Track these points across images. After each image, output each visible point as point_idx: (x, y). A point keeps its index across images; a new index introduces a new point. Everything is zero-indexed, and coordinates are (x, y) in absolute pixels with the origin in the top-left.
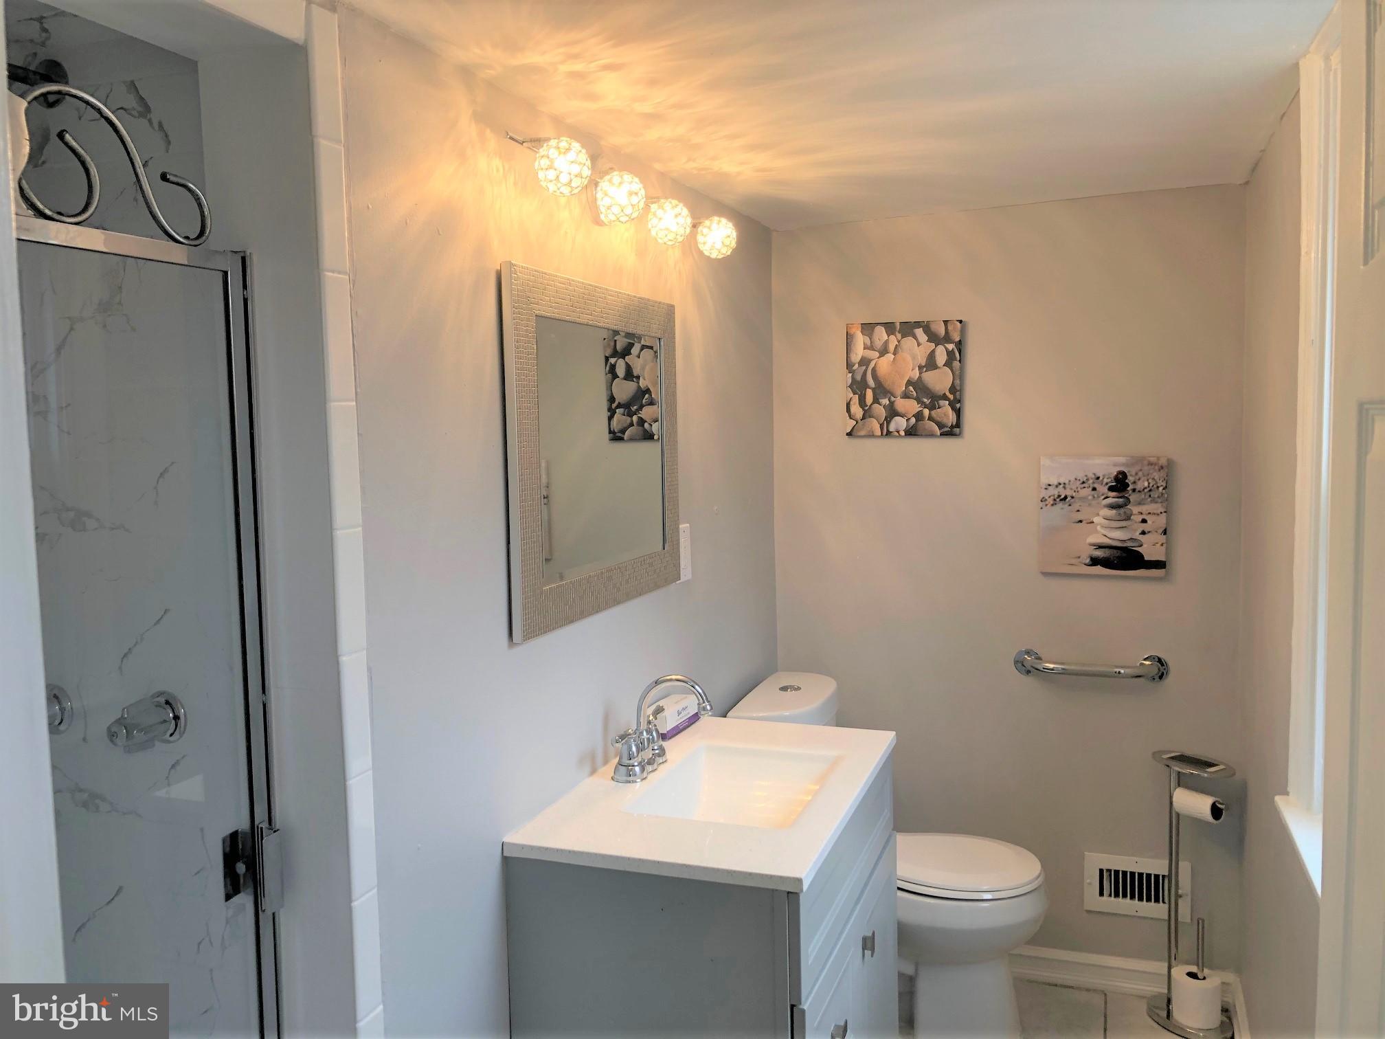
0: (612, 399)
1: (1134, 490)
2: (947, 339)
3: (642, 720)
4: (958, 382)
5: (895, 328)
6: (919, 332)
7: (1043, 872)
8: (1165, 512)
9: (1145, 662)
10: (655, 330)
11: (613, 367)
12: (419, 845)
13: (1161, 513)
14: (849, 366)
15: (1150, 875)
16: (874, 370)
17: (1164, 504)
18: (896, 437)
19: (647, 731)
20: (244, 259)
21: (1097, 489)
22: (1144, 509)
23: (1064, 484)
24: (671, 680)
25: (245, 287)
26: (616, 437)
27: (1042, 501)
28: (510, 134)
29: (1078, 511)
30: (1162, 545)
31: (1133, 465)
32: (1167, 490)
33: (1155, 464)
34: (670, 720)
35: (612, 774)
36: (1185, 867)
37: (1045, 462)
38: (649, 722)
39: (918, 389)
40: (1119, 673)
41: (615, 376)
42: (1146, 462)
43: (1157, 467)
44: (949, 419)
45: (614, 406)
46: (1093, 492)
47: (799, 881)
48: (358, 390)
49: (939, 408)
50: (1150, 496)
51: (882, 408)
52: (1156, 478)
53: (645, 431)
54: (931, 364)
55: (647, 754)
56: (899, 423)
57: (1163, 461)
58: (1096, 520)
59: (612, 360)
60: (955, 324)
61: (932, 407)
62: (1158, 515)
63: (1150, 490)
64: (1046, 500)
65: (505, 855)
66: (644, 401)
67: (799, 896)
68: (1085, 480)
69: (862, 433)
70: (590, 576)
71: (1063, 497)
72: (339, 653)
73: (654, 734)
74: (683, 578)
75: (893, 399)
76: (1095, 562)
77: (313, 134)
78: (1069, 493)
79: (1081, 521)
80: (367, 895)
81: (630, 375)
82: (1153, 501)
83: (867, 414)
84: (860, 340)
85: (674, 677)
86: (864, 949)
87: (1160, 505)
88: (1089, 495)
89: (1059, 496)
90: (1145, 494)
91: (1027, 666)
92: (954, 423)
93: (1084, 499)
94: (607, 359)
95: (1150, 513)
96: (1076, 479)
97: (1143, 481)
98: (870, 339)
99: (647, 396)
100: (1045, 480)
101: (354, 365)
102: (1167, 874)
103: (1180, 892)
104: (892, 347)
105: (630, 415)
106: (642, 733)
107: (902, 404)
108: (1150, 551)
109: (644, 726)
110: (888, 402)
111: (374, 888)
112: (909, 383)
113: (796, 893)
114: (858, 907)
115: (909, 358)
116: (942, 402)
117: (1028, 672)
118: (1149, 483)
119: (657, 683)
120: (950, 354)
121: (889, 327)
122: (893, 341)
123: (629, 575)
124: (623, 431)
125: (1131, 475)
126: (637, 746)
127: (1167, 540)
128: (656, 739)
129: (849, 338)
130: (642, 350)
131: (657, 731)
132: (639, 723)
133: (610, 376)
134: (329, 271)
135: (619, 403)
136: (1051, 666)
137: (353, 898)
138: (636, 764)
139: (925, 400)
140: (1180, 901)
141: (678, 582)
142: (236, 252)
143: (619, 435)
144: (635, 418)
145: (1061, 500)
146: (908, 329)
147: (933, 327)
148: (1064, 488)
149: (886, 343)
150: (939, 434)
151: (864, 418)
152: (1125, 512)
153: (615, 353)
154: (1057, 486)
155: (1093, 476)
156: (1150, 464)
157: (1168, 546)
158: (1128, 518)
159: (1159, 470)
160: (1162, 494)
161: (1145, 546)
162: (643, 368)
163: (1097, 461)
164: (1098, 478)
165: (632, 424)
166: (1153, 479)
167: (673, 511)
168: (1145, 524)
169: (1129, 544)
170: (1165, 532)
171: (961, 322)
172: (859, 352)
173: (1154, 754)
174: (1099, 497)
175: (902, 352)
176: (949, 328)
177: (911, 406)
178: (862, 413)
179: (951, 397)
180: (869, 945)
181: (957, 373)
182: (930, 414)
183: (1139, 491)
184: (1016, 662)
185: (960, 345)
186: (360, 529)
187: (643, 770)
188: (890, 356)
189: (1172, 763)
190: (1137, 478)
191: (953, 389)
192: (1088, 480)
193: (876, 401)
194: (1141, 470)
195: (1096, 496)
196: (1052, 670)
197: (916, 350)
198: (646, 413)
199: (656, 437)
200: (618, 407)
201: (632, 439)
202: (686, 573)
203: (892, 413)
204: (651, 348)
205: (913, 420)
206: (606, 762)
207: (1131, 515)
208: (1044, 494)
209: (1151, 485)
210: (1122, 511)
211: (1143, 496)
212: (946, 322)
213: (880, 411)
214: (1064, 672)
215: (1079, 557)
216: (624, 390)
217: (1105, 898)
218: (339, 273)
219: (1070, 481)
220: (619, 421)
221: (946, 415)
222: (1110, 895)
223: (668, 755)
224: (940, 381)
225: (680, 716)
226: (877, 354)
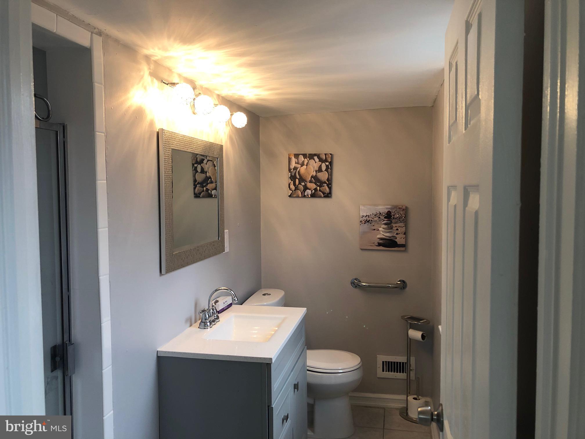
0: (195, 181)
1: (394, 218)
2: (326, 161)
3: (210, 305)
4: (330, 177)
5: (307, 155)
6: (316, 158)
7: (361, 363)
8: (405, 226)
9: (398, 282)
10: (216, 155)
11: (196, 168)
12: (127, 350)
13: (403, 226)
14: (290, 170)
15: (401, 362)
16: (299, 172)
17: (405, 223)
18: (307, 197)
19: (212, 309)
20: (64, 127)
21: (381, 218)
22: (397, 225)
23: (369, 216)
24: (222, 289)
25: (64, 137)
26: (197, 196)
27: (360, 222)
28: (163, 81)
29: (374, 226)
30: (404, 238)
31: (393, 209)
32: (405, 218)
33: (401, 208)
34: (220, 306)
35: (199, 326)
36: (413, 360)
37: (362, 207)
38: (213, 306)
39: (316, 179)
40: (389, 286)
41: (197, 172)
42: (398, 208)
43: (402, 210)
44: (326, 191)
45: (196, 183)
46: (379, 219)
47: (271, 359)
48: (107, 177)
49: (323, 187)
50: (399, 220)
51: (302, 186)
52: (401, 213)
53: (209, 193)
54: (320, 170)
55: (212, 318)
56: (309, 192)
57: (404, 207)
58: (380, 229)
59: (196, 165)
60: (329, 155)
61: (320, 186)
62: (402, 227)
63: (399, 218)
64: (362, 222)
65: (158, 355)
66: (209, 182)
67: (271, 365)
68: (376, 214)
69: (295, 196)
70: (191, 249)
71: (368, 220)
72: (99, 275)
73: (215, 311)
74: (226, 251)
75: (306, 183)
76: (379, 245)
77: (93, 81)
78: (370, 219)
79: (375, 230)
80: (108, 368)
81: (203, 171)
82: (401, 222)
83: (297, 188)
84: (294, 160)
85: (223, 288)
86: (294, 389)
87: (403, 223)
88: (377, 220)
89: (367, 220)
90: (398, 220)
91: (356, 284)
92: (329, 193)
93: (376, 221)
94: (193, 165)
95: (399, 227)
96: (373, 214)
97: (397, 215)
98: (298, 160)
99: (210, 180)
100: (361, 214)
101: (106, 167)
102: (406, 362)
103: (411, 368)
104: (305, 163)
105: (203, 187)
106: (210, 310)
107: (309, 185)
108: (400, 240)
109: (211, 307)
110: (304, 184)
111: (111, 365)
112: (312, 177)
113: (270, 364)
114: (292, 373)
115: (312, 168)
116: (324, 185)
117: (356, 287)
118: (399, 216)
119: (216, 290)
120: (327, 166)
121: (305, 156)
122: (306, 161)
123: (205, 249)
124: (200, 194)
125: (393, 212)
126: (208, 315)
127: (406, 236)
128: (215, 312)
129: (290, 160)
130: (207, 162)
131: (216, 309)
132: (209, 306)
133: (194, 171)
134: (98, 132)
135: (198, 182)
136: (364, 284)
137: (103, 369)
138: (208, 322)
139: (318, 184)
140: (411, 372)
141: (224, 253)
142: (60, 124)
143: (198, 195)
144: (205, 188)
145: (367, 222)
146: (311, 156)
147: (321, 156)
148: (369, 217)
149: (303, 161)
150: (323, 196)
151: (295, 190)
152: (390, 226)
153: (197, 163)
154: (366, 217)
155: (379, 213)
156: (400, 208)
157: (406, 239)
158: (392, 229)
159: (403, 211)
160: (404, 220)
161: (398, 239)
162: (208, 169)
163: (380, 207)
164: (381, 213)
165: (203, 191)
166: (401, 214)
167: (222, 225)
168: (398, 231)
169: (392, 238)
170: (405, 234)
171: (331, 154)
172: (293, 165)
173: (402, 317)
174: (381, 221)
175: (309, 165)
176: (327, 156)
177: (313, 186)
178: (294, 188)
179: (328, 183)
180: (296, 387)
181: (330, 173)
182: (320, 189)
183: (396, 219)
184: (351, 283)
185: (331, 163)
186: (107, 229)
187: (211, 324)
188: (305, 167)
189: (407, 320)
190: (395, 213)
191: (328, 180)
192: (377, 214)
193: (300, 183)
194: (396, 211)
195: (380, 220)
196: (365, 285)
197: (314, 164)
198: (210, 186)
199: (213, 196)
200: (197, 184)
201: (203, 197)
202: (227, 250)
203: (306, 188)
204: (212, 161)
205: (313, 191)
206: (196, 322)
207: (393, 227)
208: (361, 219)
209: (400, 216)
210: (389, 226)
211: (397, 220)
212: (325, 154)
213: (301, 187)
214: (369, 286)
215: (374, 243)
216: (200, 177)
217: (384, 372)
218: (101, 133)
219: (371, 215)
220: (198, 190)
221: (326, 189)
222: (386, 371)
223: (220, 319)
224: (323, 176)
225: (225, 304)
226: (300, 166)
